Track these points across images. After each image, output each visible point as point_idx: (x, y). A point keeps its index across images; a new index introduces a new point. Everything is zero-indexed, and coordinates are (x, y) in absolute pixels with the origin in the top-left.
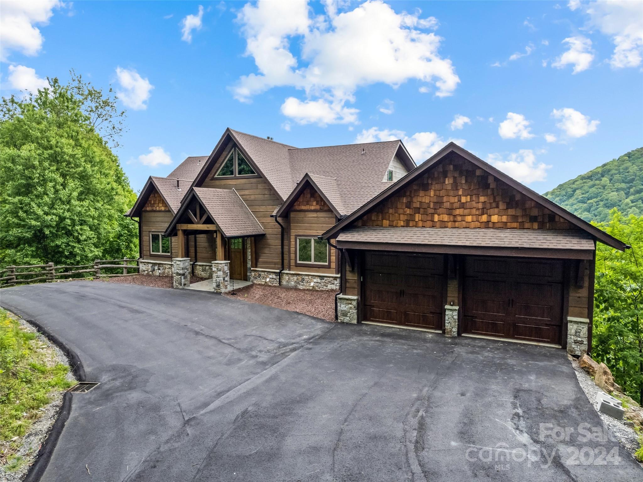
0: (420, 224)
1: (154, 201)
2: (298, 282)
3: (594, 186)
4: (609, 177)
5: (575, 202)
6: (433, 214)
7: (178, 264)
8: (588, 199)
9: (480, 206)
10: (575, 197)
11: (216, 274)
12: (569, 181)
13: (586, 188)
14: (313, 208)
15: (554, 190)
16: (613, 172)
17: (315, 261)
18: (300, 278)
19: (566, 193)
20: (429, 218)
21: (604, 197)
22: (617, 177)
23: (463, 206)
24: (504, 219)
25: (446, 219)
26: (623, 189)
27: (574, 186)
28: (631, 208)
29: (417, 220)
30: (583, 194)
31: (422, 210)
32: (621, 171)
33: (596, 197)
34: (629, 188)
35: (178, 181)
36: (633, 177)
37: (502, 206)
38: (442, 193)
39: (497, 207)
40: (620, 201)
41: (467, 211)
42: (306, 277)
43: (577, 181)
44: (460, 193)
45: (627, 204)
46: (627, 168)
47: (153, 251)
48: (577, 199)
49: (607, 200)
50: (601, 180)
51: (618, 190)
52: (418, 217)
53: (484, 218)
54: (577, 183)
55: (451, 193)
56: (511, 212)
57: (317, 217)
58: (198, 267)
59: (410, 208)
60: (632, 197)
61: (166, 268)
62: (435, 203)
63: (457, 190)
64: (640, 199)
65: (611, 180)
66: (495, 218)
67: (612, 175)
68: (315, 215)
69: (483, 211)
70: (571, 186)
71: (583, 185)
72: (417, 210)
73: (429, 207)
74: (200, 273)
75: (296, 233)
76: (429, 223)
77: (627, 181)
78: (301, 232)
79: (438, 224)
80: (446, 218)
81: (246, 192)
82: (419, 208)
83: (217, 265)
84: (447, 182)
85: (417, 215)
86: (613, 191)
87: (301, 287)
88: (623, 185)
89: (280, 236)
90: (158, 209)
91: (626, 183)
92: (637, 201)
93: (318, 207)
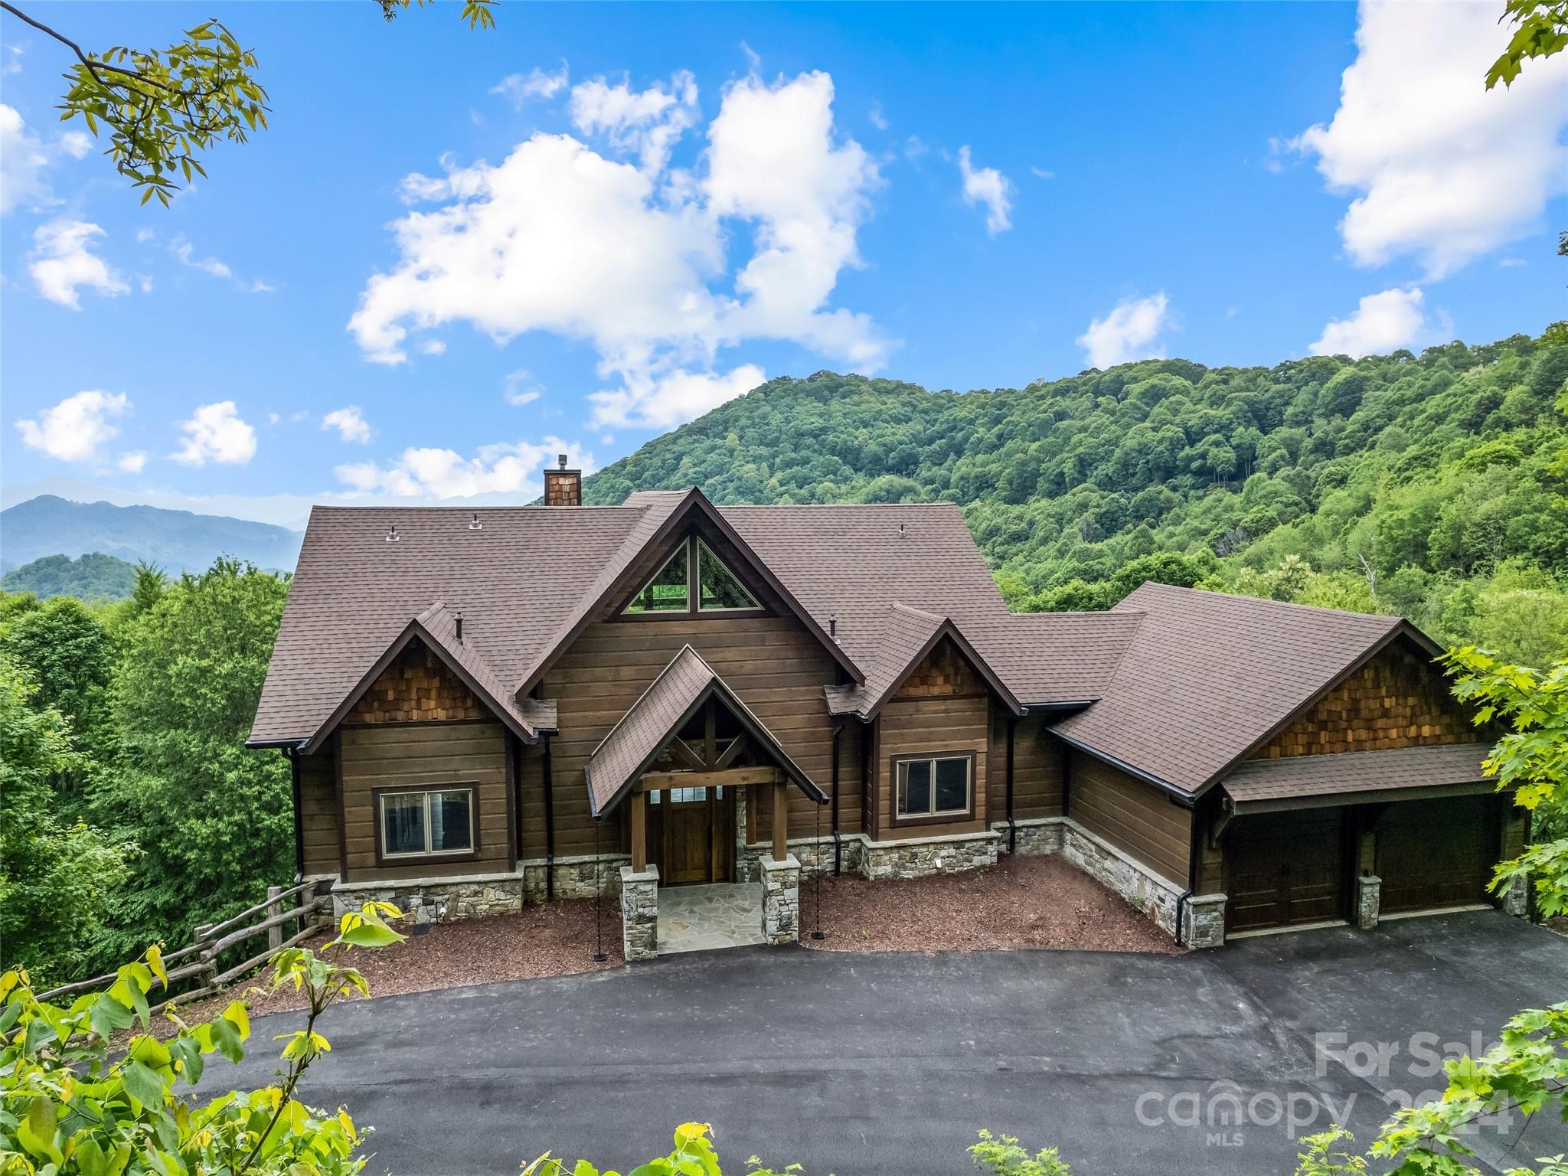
0: (1327, 748)
1: (398, 692)
2: (903, 864)
3: (713, 449)
4: (737, 431)
5: (682, 481)
6: (1345, 730)
7: (641, 893)
8: (707, 477)
9: (1408, 711)
10: (682, 471)
11: (781, 897)
12: (665, 436)
13: (698, 452)
14: (936, 691)
15: (637, 455)
16: (743, 422)
17: (938, 809)
18: (907, 854)
19: (664, 461)
20: (1341, 738)
21: (733, 475)
22: (751, 433)
23: (1386, 714)
24: (1438, 730)
25: (1363, 737)
26: (766, 459)
27: (677, 448)
28: (781, 495)
29: (1323, 742)
30: (695, 465)
31: (1330, 725)
32: (757, 420)
33: (720, 473)
34: (774, 456)
35: (459, 622)
36: (776, 434)
37: (1435, 711)
38: (1359, 695)
39: (1429, 713)
40: (761, 482)
41: (1390, 722)
42: (922, 849)
43: (681, 437)
44: (1384, 692)
45: (773, 489)
46: (764, 416)
47: (390, 851)
48: (685, 475)
49: (740, 479)
50: (725, 438)
51: (756, 459)
52: (1324, 736)
53: (1413, 731)
54: (681, 441)
55: (1371, 693)
56: (1446, 719)
57: (946, 711)
58: (561, 871)
59: (1313, 722)
60: (779, 475)
61: (459, 896)
62: (1349, 711)
63: (1379, 687)
64: (792, 479)
65: (741, 438)
66: (1426, 731)
67: (742, 429)
68: (940, 706)
69: (1412, 720)
70: (670, 447)
71: (692, 446)
72: (1323, 725)
73: (1341, 718)
74: (569, 886)
75: (894, 751)
76: (1338, 746)
77: (767, 441)
78: (905, 748)
79: (1352, 747)
80: (1363, 734)
81: (730, 654)
82: (1326, 722)
83: (782, 873)
84: (1366, 677)
85: (1323, 733)
86: (747, 462)
87: (908, 874)
88: (763, 451)
89: (827, 758)
90: (415, 715)
91: (767, 445)
92: (789, 482)
93: (948, 689)
